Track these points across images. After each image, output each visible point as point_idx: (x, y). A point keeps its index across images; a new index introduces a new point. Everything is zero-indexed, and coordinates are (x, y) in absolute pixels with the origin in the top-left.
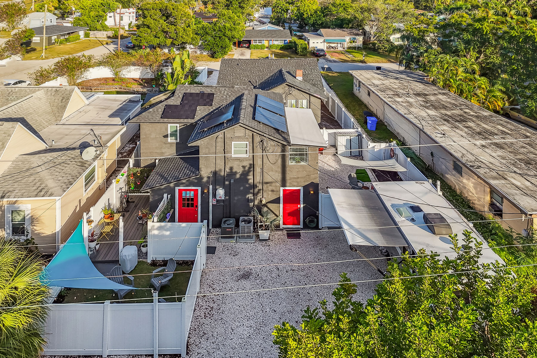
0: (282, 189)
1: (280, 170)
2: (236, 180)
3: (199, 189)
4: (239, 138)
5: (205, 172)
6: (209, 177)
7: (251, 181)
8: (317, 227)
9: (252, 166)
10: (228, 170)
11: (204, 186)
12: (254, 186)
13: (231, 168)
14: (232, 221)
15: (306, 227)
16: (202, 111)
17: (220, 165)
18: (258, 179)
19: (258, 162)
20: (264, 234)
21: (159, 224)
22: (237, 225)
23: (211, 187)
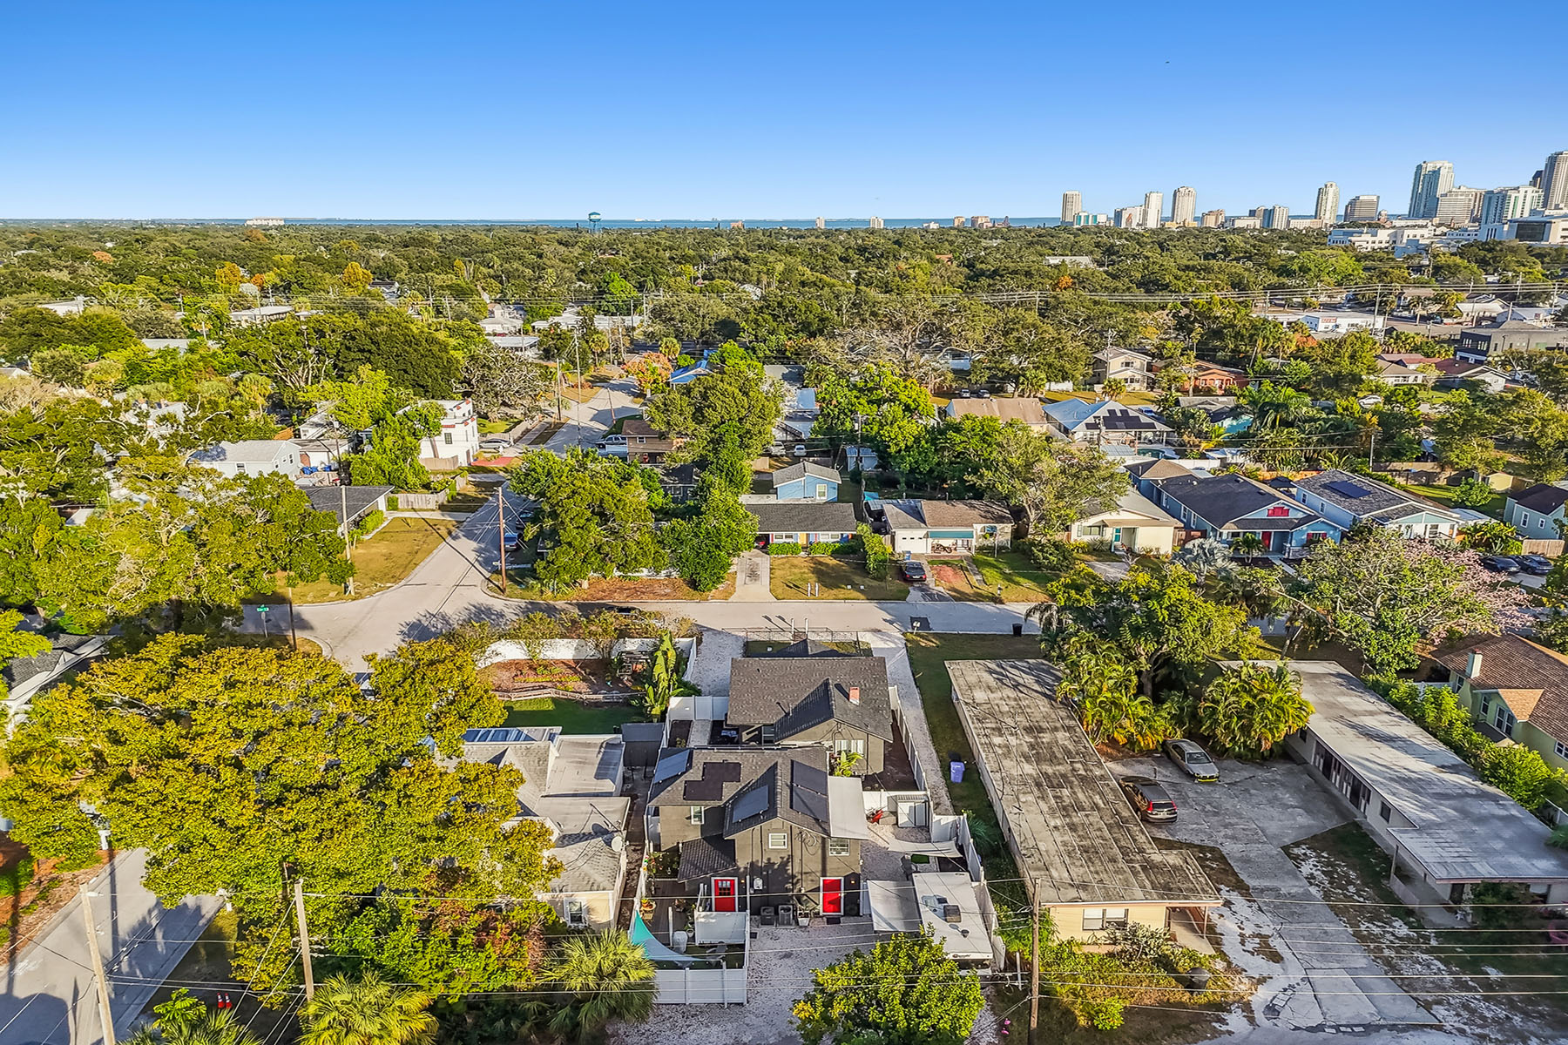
0: (822, 879)
1: (820, 860)
2: (774, 871)
3: (736, 879)
4: (777, 831)
5: (742, 862)
6: (746, 868)
7: (790, 872)
8: (858, 914)
9: (791, 857)
10: (765, 861)
11: (741, 876)
12: (793, 877)
13: (769, 859)
14: (771, 909)
15: (846, 914)
16: (729, 790)
17: (757, 857)
18: (797, 869)
19: (797, 854)
20: (803, 921)
21: (704, 913)
22: (776, 913)
23: (748, 877)
